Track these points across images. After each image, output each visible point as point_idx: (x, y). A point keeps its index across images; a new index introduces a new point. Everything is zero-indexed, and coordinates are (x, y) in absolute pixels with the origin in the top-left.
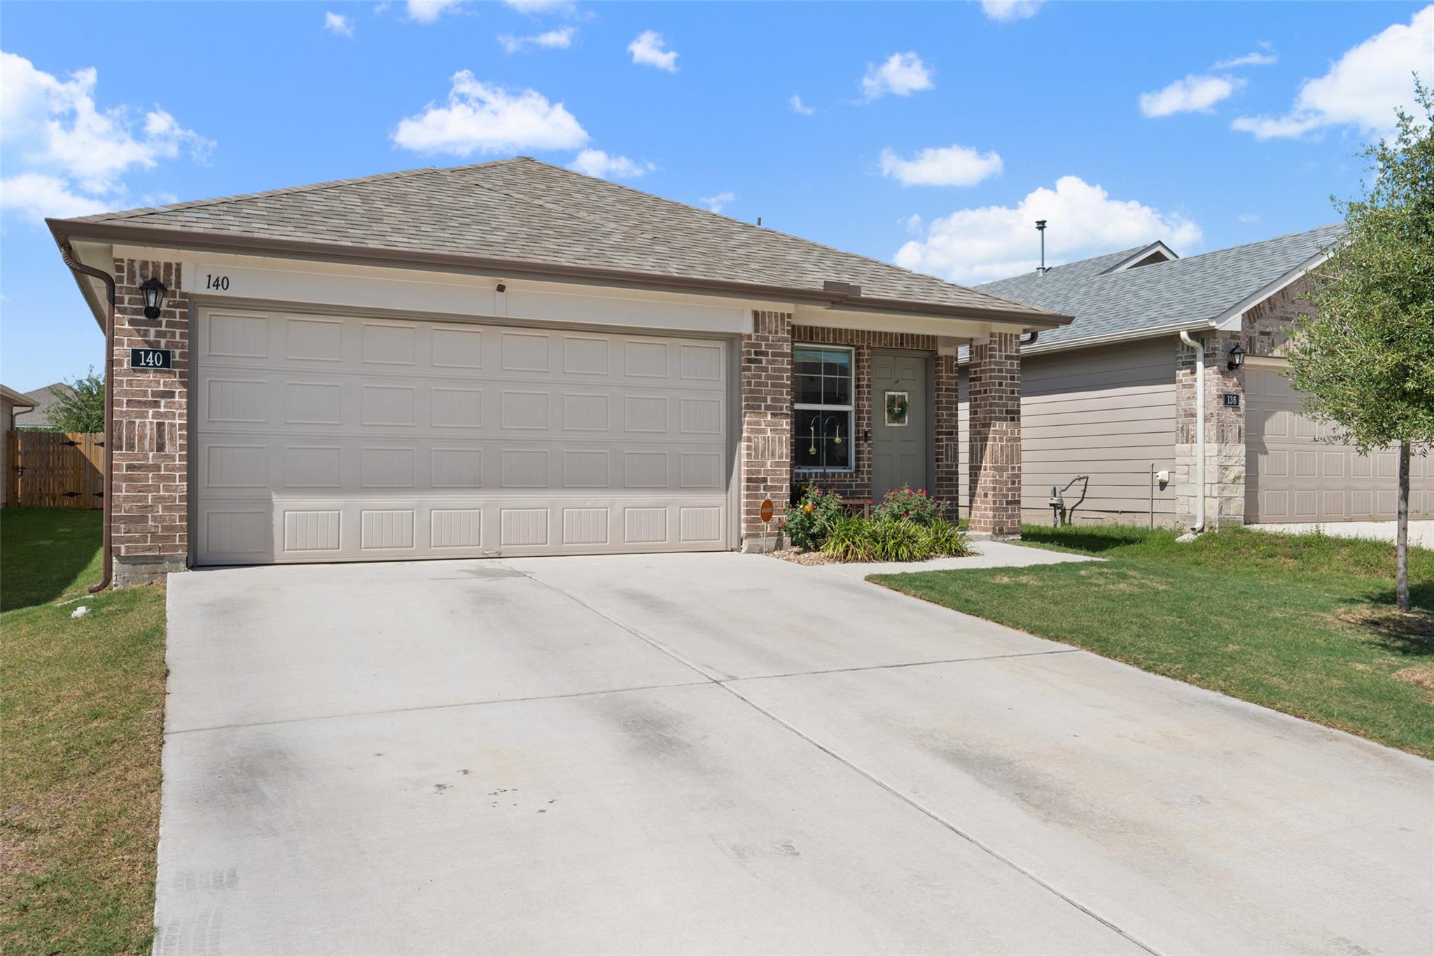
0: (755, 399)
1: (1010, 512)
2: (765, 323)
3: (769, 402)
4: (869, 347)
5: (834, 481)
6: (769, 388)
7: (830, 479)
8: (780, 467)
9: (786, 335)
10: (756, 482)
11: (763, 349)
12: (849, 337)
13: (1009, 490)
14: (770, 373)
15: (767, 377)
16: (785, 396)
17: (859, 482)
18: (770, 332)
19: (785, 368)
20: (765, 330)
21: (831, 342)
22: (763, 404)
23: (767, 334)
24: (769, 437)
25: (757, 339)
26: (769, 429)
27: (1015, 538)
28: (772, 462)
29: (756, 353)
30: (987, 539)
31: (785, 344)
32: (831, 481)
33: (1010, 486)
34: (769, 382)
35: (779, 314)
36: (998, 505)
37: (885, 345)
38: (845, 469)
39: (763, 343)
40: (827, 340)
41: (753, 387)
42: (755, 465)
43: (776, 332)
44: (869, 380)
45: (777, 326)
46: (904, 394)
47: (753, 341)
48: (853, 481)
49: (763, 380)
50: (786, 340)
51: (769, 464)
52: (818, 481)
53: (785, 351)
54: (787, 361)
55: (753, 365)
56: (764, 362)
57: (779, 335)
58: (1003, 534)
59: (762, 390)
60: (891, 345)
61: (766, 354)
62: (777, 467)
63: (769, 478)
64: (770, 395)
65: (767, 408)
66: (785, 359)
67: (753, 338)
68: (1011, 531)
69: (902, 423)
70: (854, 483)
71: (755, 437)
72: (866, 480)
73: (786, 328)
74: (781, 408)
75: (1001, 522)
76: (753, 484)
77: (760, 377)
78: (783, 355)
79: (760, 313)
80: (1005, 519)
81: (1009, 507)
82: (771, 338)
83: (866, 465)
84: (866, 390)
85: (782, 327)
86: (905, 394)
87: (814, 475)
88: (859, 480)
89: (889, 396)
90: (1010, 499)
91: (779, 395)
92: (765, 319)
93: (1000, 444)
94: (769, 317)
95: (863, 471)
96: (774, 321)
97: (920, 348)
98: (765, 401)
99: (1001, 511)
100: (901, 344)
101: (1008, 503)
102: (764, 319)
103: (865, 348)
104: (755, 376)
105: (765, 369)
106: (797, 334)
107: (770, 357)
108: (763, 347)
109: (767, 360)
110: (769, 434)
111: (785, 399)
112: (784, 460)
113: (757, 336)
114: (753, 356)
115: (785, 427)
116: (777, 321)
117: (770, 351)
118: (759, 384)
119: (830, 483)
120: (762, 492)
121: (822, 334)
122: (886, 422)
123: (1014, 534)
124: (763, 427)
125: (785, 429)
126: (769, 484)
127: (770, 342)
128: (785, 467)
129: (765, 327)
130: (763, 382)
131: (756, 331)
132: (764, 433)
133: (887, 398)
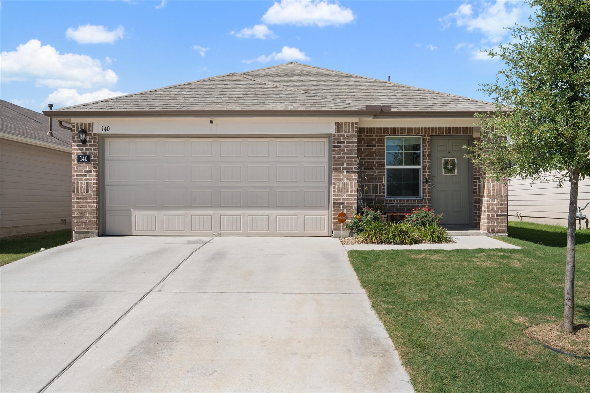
0: (337, 165)
1: (499, 221)
2: (343, 128)
3: (345, 166)
4: (429, 135)
5: (408, 204)
6: (345, 159)
7: (405, 203)
8: (352, 197)
9: (354, 133)
10: (338, 204)
11: (342, 140)
12: (417, 131)
13: (499, 208)
14: (345, 152)
15: (344, 154)
16: (354, 163)
17: (423, 204)
18: (345, 132)
19: (354, 149)
20: (343, 131)
21: (407, 134)
22: (342, 167)
23: (344, 133)
24: (345, 182)
25: (338, 136)
26: (345, 178)
27: (503, 235)
28: (347, 195)
29: (338, 143)
30: (483, 235)
31: (354, 137)
33: (499, 206)
34: (345, 156)
35: (350, 123)
36: (490, 217)
37: (439, 134)
38: (417, 197)
39: (342, 138)
40: (404, 134)
41: (336, 159)
42: (338, 196)
43: (349, 132)
44: (429, 152)
45: (349, 129)
46: (454, 158)
47: (336, 137)
48: (419, 204)
49: (342, 155)
50: (354, 135)
51: (345, 195)
52: (399, 204)
53: (354, 140)
54: (355, 145)
55: (336, 149)
56: (342, 147)
57: (351, 133)
58: (495, 232)
59: (341, 160)
60: (443, 133)
61: (343, 143)
62: (350, 197)
63: (345, 202)
64: (346, 162)
65: (344, 168)
66: (354, 145)
67: (336, 135)
68: (500, 231)
69: (453, 173)
70: (420, 205)
71: (337, 183)
72: (427, 203)
73: (354, 129)
74: (352, 168)
75: (493, 226)
76: (337, 205)
77: (340, 154)
78: (353, 142)
79: (340, 123)
80: (495, 225)
81: (499, 218)
82: (346, 135)
83: (428, 196)
84: (427, 157)
85: (352, 129)
86: (455, 159)
87: (396, 201)
88: (423, 203)
89: (444, 160)
90: (499, 213)
91: (351, 162)
92: (343, 126)
93: (492, 183)
94: (345, 125)
95: (426, 199)
96: (348, 126)
97: (462, 134)
98: (343, 165)
99: (493, 220)
100: (449, 133)
101: (497, 216)
102: (342, 127)
103: (427, 136)
104: (337, 154)
105: (343, 150)
106: (386, 131)
107: (345, 144)
108: (342, 139)
109: (344, 146)
110: (345, 181)
111: (354, 164)
112: (354, 193)
113: (339, 134)
114: (336, 144)
115: (354, 177)
116: (349, 127)
117: (346, 141)
118: (339, 157)
119: (406, 204)
120: (341, 209)
121: (401, 131)
122: (443, 173)
123: (502, 232)
124: (342, 178)
125: (354, 179)
126: (345, 205)
127: (346, 137)
128: (354, 197)
129: (343, 130)
130: (342, 156)
131: (338, 132)
132: (343, 181)
133: (443, 161)
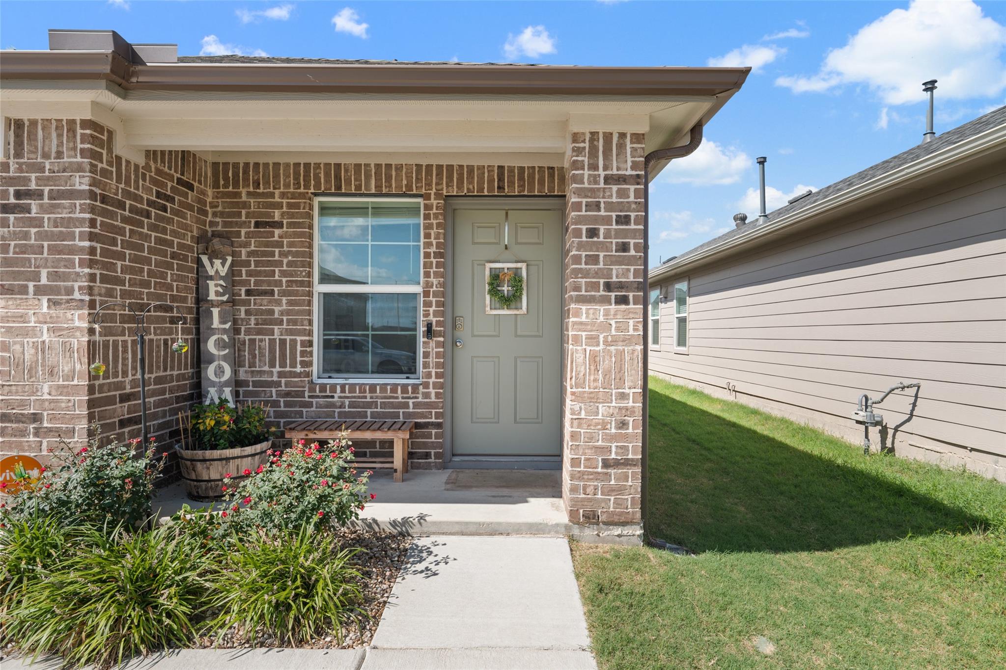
0: (16, 275)
1: (613, 482)
2: (36, 140)
3: (44, 280)
4: (438, 195)
5: (377, 397)
6: (45, 255)
7: (368, 395)
8: (68, 394)
9: (79, 159)
10: (18, 421)
11: (33, 186)
12: (405, 182)
13: (613, 438)
14: (46, 228)
15: (40, 236)
16: (78, 269)
17: (420, 400)
18: (46, 156)
19: (78, 219)
20: (36, 152)
21: (373, 191)
22: (31, 285)
23: (39, 160)
24: (44, 342)
25: (20, 170)
26: (45, 327)
27: (625, 532)
28: (50, 387)
29: (18, 195)
30: (557, 532)
31: (77, 174)
32: (371, 398)
33: (613, 431)
34: (46, 244)
35: (64, 123)
36: (582, 469)
37: (468, 189)
38: (408, 378)
39: (33, 176)
40: (366, 189)
41: (11, 255)
42: (17, 392)
43: (59, 155)
44: (438, 245)
45: (61, 144)
46: (519, 265)
47: (11, 174)
48: (409, 398)
49: (33, 242)
50: (79, 168)
51: (46, 389)
52: (347, 397)
53: (77, 187)
54: (81, 205)
55: (12, 217)
56: (34, 209)
57: (65, 159)
58: (597, 524)
59: (29, 260)
60: (481, 189)
61: (39, 195)
62: (61, 394)
63: (45, 414)
64: (46, 267)
65: (39, 290)
66: (78, 202)
67: (12, 169)
68: (616, 519)
69: (517, 309)
70: (411, 401)
71: (15, 343)
72: (433, 395)
73: (80, 146)
74: (70, 291)
75: (590, 500)
76: (14, 425)
77: (26, 236)
78: (72, 194)
79: (27, 123)
80: (599, 496)
81: (612, 471)
82: (48, 167)
83: (433, 374)
84: (434, 261)
85: (71, 145)
86: (523, 266)
87: (338, 388)
88: (420, 396)
89: (491, 269)
90: (613, 456)
91: (66, 267)
92: (36, 135)
93: (588, 349)
94: (43, 129)
95: (428, 383)
96: (54, 135)
97: (536, 193)
98: (36, 277)
99: (589, 480)
100: (499, 188)
101: (606, 464)
102: (32, 137)
103: (433, 196)
104: (15, 236)
105: (37, 223)
107: (46, 200)
108: (34, 182)
109: (41, 206)
110: (45, 337)
111: (77, 274)
112: (75, 382)
113: (20, 164)
114: (12, 200)
115: (77, 323)
116: (60, 136)
117: (46, 190)
118: (23, 249)
119: (368, 400)
120: (32, 438)
122: (488, 308)
123: (624, 524)
124: (32, 324)
125: (78, 328)
126: (45, 425)
127: (47, 174)
128: (78, 394)
129: (36, 148)
130: (32, 246)
131: (18, 154)
132: (35, 336)
133: (487, 273)
